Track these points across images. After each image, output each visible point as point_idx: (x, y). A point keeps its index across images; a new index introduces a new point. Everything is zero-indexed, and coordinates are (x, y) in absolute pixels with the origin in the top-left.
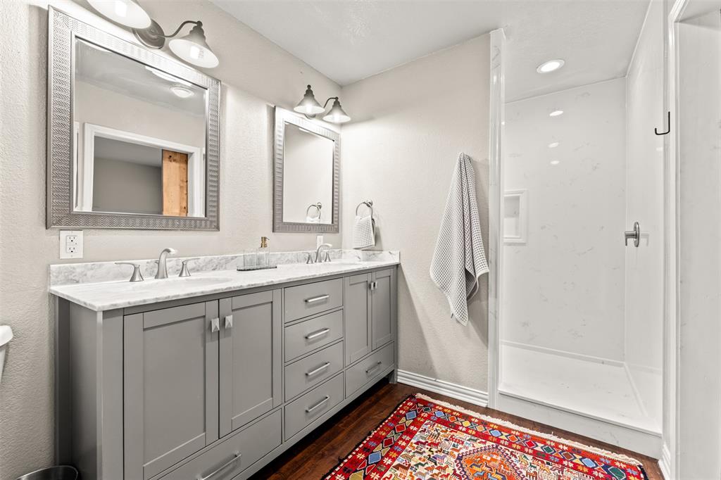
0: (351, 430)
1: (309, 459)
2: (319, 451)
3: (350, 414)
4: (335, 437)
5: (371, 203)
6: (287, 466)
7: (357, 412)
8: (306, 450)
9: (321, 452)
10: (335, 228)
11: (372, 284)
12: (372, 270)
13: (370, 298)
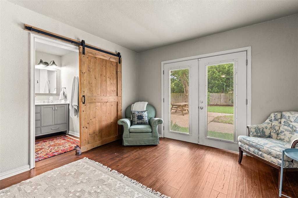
5: (66, 88)
10: (58, 94)
11: (54, 108)
12: (54, 105)
13: (54, 112)
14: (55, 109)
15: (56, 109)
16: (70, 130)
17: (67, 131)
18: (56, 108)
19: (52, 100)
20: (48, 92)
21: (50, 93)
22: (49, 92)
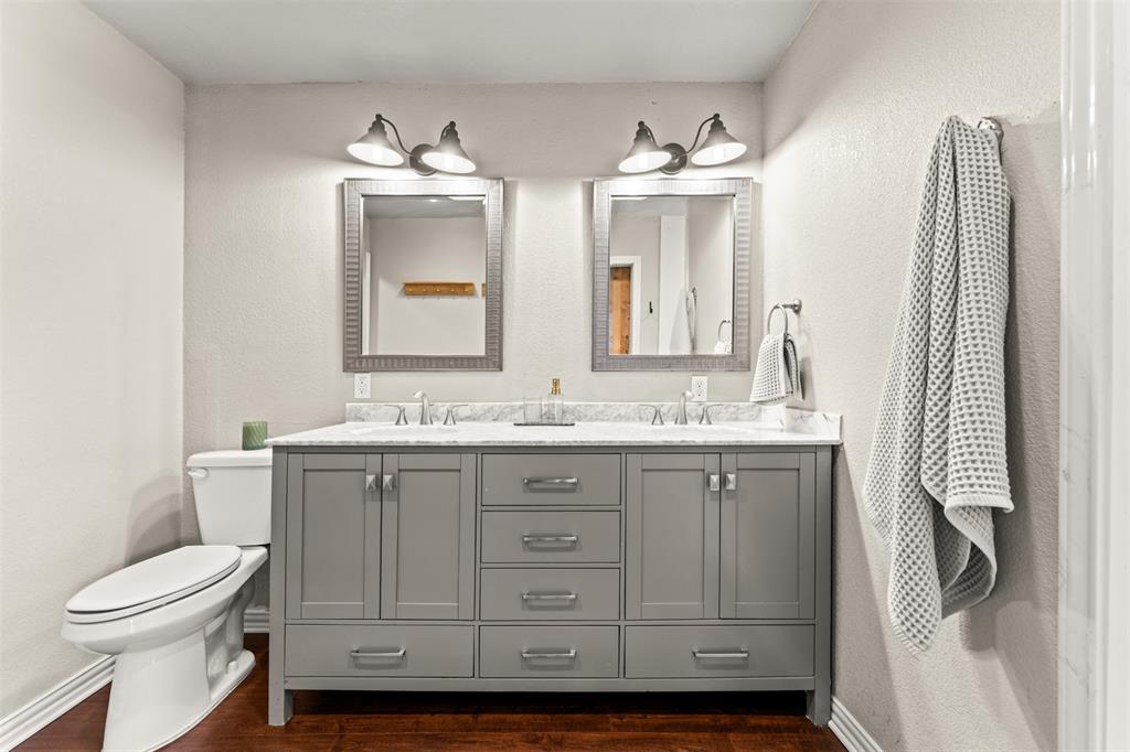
0: (619, 741)
1: (518, 730)
2: (541, 730)
3: (649, 716)
4: (583, 731)
5: (800, 306)
6: (491, 717)
7: (665, 721)
8: (530, 716)
9: (539, 734)
10: (739, 361)
11: (715, 479)
12: (720, 450)
13: (712, 506)
14: (723, 481)
15: (731, 486)
16: (838, 688)
17: (819, 702)
18: (731, 477)
19: (704, 398)
20: (685, 350)
21: (700, 352)
22: (694, 348)
